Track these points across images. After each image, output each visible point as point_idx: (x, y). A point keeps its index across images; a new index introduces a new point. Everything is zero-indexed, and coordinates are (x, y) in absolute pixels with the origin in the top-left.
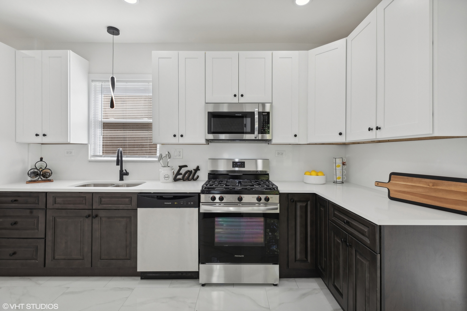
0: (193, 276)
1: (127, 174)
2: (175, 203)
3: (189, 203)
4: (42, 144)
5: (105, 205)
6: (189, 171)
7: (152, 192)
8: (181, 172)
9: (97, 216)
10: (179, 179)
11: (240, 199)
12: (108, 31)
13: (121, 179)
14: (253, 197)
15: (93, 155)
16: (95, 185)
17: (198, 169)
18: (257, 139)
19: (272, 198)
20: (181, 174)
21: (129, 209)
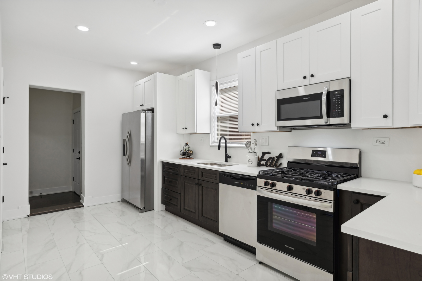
0: (251, 250)
1: (230, 157)
2: (241, 183)
3: (251, 185)
4: (190, 134)
5: (204, 178)
6: (271, 158)
7: (230, 172)
8: (264, 158)
9: (201, 185)
10: (263, 165)
11: (290, 188)
12: (214, 47)
13: (226, 161)
14: (303, 189)
15: (214, 142)
16: (212, 164)
17: (280, 156)
18: (328, 124)
19: (324, 193)
20: (264, 160)
21: (216, 183)
